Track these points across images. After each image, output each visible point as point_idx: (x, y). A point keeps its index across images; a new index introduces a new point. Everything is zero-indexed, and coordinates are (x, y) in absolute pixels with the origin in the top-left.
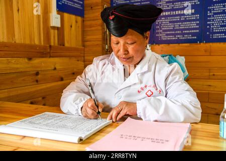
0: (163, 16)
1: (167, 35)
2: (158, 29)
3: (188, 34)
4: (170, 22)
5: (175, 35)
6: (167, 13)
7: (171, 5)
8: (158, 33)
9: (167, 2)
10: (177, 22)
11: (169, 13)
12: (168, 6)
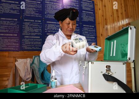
0: (26, 38)
1: (28, 47)
2: (23, 44)
3: (37, 47)
4: (29, 41)
5: (31, 47)
6: (28, 37)
7: (29, 34)
8: (23, 46)
9: (28, 32)
10: (32, 41)
11: (29, 37)
12: (28, 34)
